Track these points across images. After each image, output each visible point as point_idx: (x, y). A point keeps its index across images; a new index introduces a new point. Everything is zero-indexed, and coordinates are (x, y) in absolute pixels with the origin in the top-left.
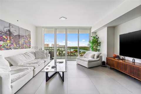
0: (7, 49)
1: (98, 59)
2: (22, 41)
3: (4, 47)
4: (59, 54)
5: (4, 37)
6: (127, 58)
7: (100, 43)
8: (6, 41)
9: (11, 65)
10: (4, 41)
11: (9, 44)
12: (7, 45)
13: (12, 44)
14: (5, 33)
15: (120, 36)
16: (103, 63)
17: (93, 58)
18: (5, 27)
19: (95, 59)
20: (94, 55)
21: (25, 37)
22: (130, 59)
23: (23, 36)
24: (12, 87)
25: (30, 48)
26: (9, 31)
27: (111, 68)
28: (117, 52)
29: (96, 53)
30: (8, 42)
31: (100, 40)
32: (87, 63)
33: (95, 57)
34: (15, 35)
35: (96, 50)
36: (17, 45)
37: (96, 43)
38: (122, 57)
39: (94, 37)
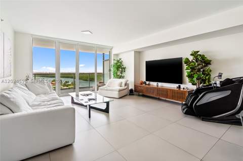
1: (126, 87)
6: (152, 83)
7: (125, 68)
15: (146, 62)
16: (131, 91)
17: (121, 87)
19: (123, 87)
20: (122, 83)
22: (154, 84)
25: (11, 75)
27: (139, 95)
29: (123, 81)
31: (125, 64)
32: (118, 92)
33: (123, 85)
35: (121, 77)
37: (120, 68)
38: (147, 82)
39: (118, 61)
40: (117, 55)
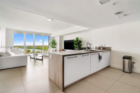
7: (56, 44)
15: (64, 41)
20: (54, 50)
28: (63, 48)
31: (56, 42)
35: (54, 47)
37: (54, 43)
38: (65, 50)
39: (53, 40)
40: (53, 37)
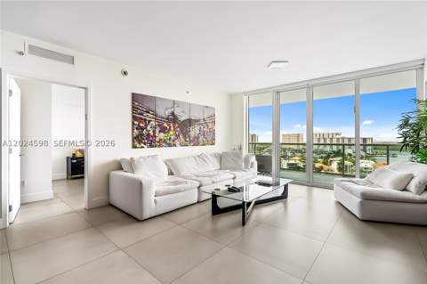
0: (170, 145)
2: (194, 131)
3: (165, 141)
4: (340, 169)
5: (165, 125)
8: (168, 132)
9: (171, 173)
10: (165, 133)
11: (172, 137)
12: (170, 139)
13: (178, 136)
14: (168, 119)
17: (405, 190)
18: (167, 109)
19: (412, 194)
20: (412, 177)
21: (202, 122)
23: (199, 121)
24: (155, 201)
25: (213, 144)
26: (173, 114)
30: (171, 133)
32: (359, 200)
33: (414, 186)
34: (182, 119)
36: (185, 138)
